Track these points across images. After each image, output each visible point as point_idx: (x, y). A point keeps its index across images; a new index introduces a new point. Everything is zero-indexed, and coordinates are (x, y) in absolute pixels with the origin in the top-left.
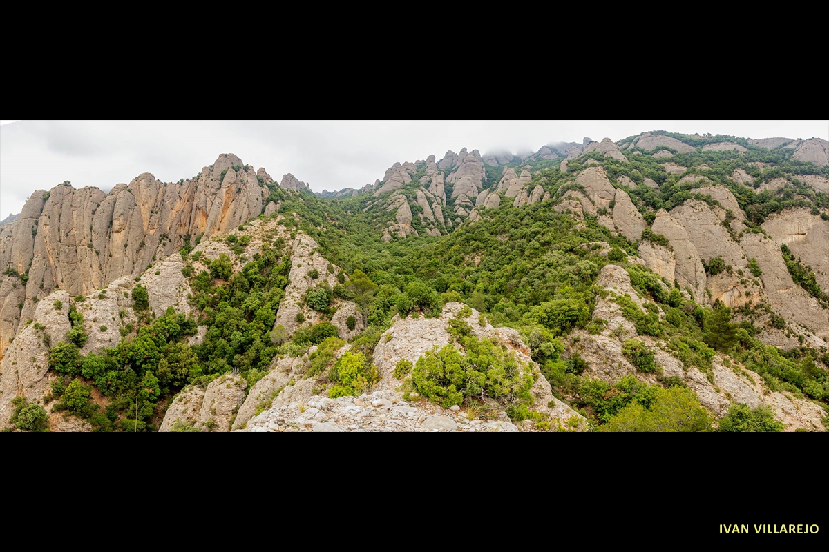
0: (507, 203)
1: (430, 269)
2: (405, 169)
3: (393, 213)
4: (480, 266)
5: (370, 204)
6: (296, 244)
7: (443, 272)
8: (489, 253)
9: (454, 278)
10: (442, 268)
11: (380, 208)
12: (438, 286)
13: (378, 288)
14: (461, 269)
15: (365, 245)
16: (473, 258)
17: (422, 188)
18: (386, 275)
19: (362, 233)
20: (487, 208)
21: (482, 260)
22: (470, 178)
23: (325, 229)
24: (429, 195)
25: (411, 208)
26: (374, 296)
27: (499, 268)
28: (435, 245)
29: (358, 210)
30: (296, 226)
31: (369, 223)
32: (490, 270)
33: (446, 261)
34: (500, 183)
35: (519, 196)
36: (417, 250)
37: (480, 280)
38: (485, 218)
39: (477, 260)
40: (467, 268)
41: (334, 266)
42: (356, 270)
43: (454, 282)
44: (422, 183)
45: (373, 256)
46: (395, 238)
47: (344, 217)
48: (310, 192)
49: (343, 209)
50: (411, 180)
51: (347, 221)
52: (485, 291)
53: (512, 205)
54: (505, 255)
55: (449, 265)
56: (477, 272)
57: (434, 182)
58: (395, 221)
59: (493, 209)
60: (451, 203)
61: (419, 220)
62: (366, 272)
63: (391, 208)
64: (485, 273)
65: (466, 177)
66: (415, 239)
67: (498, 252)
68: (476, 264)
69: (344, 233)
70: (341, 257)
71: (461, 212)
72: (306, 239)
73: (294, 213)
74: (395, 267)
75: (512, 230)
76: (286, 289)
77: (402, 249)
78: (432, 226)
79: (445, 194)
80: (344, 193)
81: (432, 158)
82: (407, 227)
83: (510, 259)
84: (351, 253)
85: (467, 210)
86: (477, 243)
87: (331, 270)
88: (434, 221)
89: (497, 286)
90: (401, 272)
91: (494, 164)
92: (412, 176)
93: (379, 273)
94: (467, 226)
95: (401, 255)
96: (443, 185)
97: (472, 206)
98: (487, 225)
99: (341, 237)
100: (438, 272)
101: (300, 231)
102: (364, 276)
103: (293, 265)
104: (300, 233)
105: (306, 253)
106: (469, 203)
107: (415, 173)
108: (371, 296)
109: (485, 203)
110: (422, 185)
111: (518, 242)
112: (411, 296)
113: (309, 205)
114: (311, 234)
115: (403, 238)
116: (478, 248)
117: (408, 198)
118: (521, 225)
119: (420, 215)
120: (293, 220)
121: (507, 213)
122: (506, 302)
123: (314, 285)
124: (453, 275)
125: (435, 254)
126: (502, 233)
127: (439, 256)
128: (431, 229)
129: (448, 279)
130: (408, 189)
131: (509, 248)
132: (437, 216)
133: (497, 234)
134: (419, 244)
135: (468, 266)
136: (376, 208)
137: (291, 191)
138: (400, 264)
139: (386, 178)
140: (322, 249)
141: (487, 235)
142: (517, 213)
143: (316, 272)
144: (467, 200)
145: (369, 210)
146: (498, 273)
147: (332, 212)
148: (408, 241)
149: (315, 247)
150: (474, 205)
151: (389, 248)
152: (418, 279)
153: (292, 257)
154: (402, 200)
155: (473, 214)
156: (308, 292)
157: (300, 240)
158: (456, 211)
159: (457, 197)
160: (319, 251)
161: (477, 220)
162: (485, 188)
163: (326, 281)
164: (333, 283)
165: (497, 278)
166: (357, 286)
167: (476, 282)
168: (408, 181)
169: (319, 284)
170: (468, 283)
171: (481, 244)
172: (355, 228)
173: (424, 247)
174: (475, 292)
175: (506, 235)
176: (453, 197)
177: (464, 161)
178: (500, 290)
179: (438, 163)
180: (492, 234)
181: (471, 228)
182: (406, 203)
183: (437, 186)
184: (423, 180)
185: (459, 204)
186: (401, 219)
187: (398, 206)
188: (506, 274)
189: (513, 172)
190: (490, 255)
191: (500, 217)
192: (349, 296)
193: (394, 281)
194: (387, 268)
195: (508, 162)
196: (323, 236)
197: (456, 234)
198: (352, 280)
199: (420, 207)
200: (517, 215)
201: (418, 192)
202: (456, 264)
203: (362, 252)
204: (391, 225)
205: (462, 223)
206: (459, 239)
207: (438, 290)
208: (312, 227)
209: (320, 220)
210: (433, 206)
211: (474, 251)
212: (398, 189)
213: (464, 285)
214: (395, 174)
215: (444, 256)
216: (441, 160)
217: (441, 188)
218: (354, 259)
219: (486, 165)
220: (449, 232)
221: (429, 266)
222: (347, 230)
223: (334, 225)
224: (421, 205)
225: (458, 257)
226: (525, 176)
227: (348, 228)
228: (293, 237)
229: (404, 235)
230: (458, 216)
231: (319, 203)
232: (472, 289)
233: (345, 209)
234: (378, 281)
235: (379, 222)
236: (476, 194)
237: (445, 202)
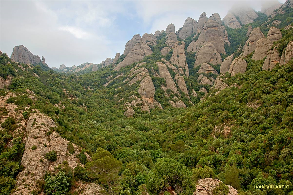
0: (255, 68)
1: (177, 142)
2: (145, 41)
3: (136, 86)
4: (231, 137)
5: (111, 79)
6: (31, 124)
7: (191, 146)
8: (239, 123)
9: (203, 151)
10: (189, 141)
11: (121, 83)
12: (186, 160)
13: (123, 167)
14: (210, 141)
15: (108, 121)
16: (222, 129)
17: (163, 60)
18: (132, 152)
19: (103, 109)
20: (233, 74)
21: (232, 130)
22: (212, 45)
23: (64, 107)
24: (171, 67)
25: (154, 81)
26: (120, 175)
27: (252, 139)
28: (180, 117)
29: (99, 86)
30: (30, 104)
31: (111, 99)
32: (243, 141)
33: (193, 134)
34: (246, 47)
35: (268, 58)
36: (162, 123)
37: (231, 152)
38: (232, 86)
39: (227, 130)
40: (216, 140)
41: (74, 146)
42: (99, 149)
43: (203, 155)
44: (163, 55)
45: (117, 133)
46: (138, 113)
47: (84, 93)
48: (46, 67)
49: (82, 85)
50: (151, 52)
51: (87, 97)
52: (239, 164)
53: (261, 68)
54: (259, 124)
55: (197, 137)
56: (228, 143)
57: (175, 53)
58: (138, 95)
59: (239, 75)
60: (194, 72)
61: (162, 92)
62: (110, 150)
63: (133, 82)
64: (236, 145)
65: (207, 45)
66: (160, 112)
67: (249, 121)
68: (226, 135)
69: (84, 109)
70: (82, 136)
71: (205, 81)
72: (42, 118)
73: (28, 90)
74: (140, 143)
75: (264, 96)
76: (19, 176)
77: (146, 123)
78: (175, 98)
79: (187, 65)
80: (84, 69)
81: (171, 27)
82: (150, 101)
83: (265, 128)
84: (93, 130)
85: (212, 79)
86: (225, 112)
87: (71, 150)
88: (178, 92)
89: (253, 159)
90: (147, 147)
91: (236, 26)
92: (152, 48)
93: (124, 149)
94: (212, 95)
95: (146, 130)
96: (184, 56)
97: (217, 74)
98: (235, 93)
99: (81, 114)
100: (186, 145)
101: (35, 110)
102: (108, 155)
103: (27, 148)
104: (35, 112)
105: (42, 134)
106: (213, 72)
107: (156, 44)
108: (117, 176)
109: (230, 70)
110: (163, 57)
111: (273, 109)
112: (160, 173)
113: (44, 81)
114: (47, 112)
115: (147, 112)
116: (227, 118)
117: (149, 70)
118: (274, 89)
119: (163, 87)
120: (27, 97)
121: (256, 78)
122: (265, 177)
123: (52, 168)
124: (201, 148)
125: (181, 126)
126: (252, 100)
127: (185, 129)
128: (175, 101)
129: (197, 152)
130: (149, 62)
131: (263, 115)
132: (181, 87)
133: (247, 102)
134: (164, 118)
135: (217, 137)
136: (118, 83)
137: (23, 65)
138: (145, 139)
139: (127, 51)
140: (61, 128)
141: (235, 104)
142: (267, 76)
143: (54, 153)
144: (210, 68)
145: (111, 84)
146: (251, 144)
147: (71, 88)
148: (152, 115)
149: (52, 126)
150: (219, 73)
151: (133, 123)
152: (164, 154)
153: (26, 139)
154: (143, 74)
155: (218, 82)
156: (45, 177)
157: (35, 119)
158: (200, 81)
159: (200, 67)
160: (57, 131)
161: (223, 89)
162: (229, 54)
163: (66, 163)
164: (73, 164)
165: (251, 150)
166: (100, 165)
167: (227, 154)
168: (149, 53)
169: (57, 166)
170: (219, 156)
171: (229, 114)
172: (96, 104)
173: (169, 119)
174: (227, 166)
175: (258, 101)
176: (195, 66)
177: (204, 27)
178: (256, 163)
179: (178, 32)
180: (241, 102)
181: (217, 97)
182: (148, 76)
183: (178, 56)
184: (164, 52)
185: (203, 74)
186: (144, 93)
187: (140, 79)
188: (261, 144)
189: (259, 31)
190: (241, 124)
191: (248, 83)
192: (92, 177)
193: (139, 157)
194: (132, 144)
195: (252, 22)
196: (61, 114)
197: (202, 104)
198: (95, 160)
199: (162, 79)
200: (268, 78)
201: (160, 65)
202: (204, 136)
203: (105, 129)
204: (134, 99)
205: (207, 93)
206: (205, 110)
207: (186, 165)
208: (48, 105)
209: (58, 97)
210: (176, 78)
211: (222, 121)
212: (139, 62)
213: (215, 158)
214: (135, 47)
215: (191, 129)
216: (181, 29)
217: (183, 58)
218: (96, 137)
219: (228, 29)
220: (194, 103)
221: (176, 139)
222: (88, 107)
223: (74, 102)
224: (163, 77)
225: (206, 128)
226: (273, 34)
227: (89, 105)
228: (26, 117)
229: (147, 109)
230: (202, 86)
231: (56, 78)
232: (223, 162)
233: (85, 85)
234: (124, 159)
235: (122, 97)
236: (219, 61)
237: (187, 73)
